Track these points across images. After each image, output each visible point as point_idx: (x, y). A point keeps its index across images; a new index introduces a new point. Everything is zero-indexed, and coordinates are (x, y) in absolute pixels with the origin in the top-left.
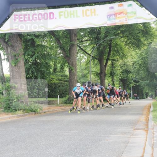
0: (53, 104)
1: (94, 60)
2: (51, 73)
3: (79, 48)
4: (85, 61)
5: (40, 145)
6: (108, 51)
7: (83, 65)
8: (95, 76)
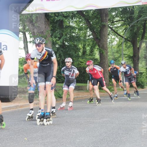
0: (82, 90)
1: (127, 42)
2: (79, 56)
3: (110, 29)
4: (116, 43)
5: (70, 133)
6: (142, 33)
7: (114, 48)
8: (127, 59)
